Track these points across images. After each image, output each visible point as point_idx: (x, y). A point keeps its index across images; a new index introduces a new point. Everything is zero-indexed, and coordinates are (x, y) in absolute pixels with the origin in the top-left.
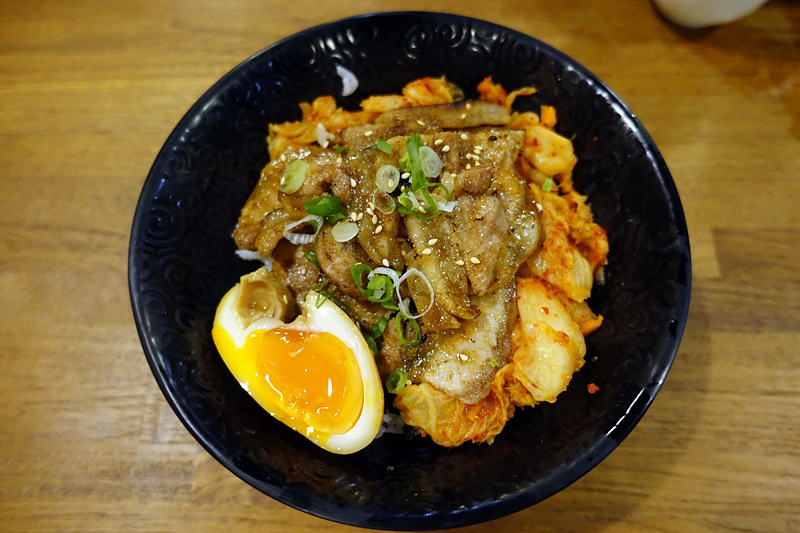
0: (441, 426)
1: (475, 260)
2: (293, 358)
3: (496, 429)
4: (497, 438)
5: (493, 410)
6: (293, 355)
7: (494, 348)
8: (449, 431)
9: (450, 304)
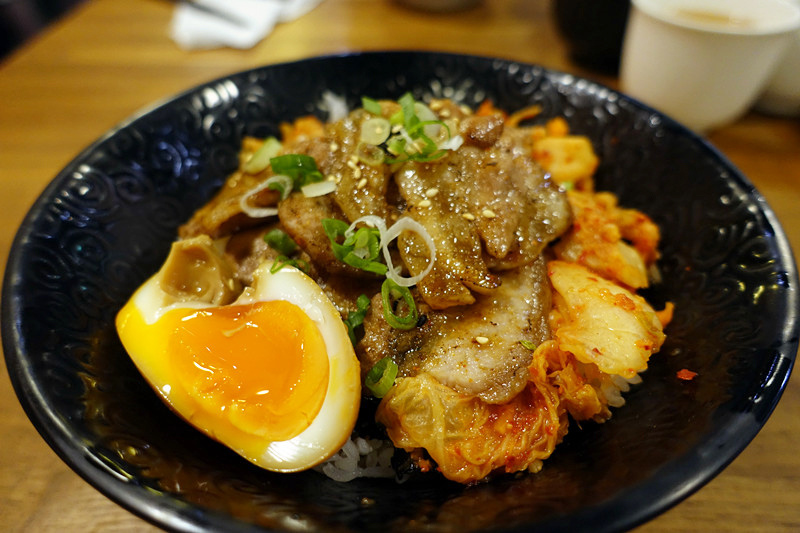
0: (454, 440)
1: (488, 213)
2: (227, 338)
3: (543, 448)
4: (546, 463)
5: (535, 415)
6: (227, 334)
7: (526, 330)
8: (467, 449)
9: (457, 267)
